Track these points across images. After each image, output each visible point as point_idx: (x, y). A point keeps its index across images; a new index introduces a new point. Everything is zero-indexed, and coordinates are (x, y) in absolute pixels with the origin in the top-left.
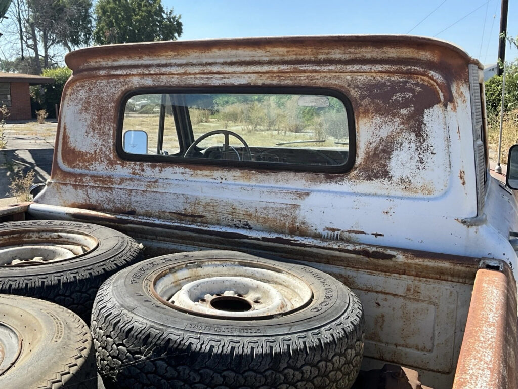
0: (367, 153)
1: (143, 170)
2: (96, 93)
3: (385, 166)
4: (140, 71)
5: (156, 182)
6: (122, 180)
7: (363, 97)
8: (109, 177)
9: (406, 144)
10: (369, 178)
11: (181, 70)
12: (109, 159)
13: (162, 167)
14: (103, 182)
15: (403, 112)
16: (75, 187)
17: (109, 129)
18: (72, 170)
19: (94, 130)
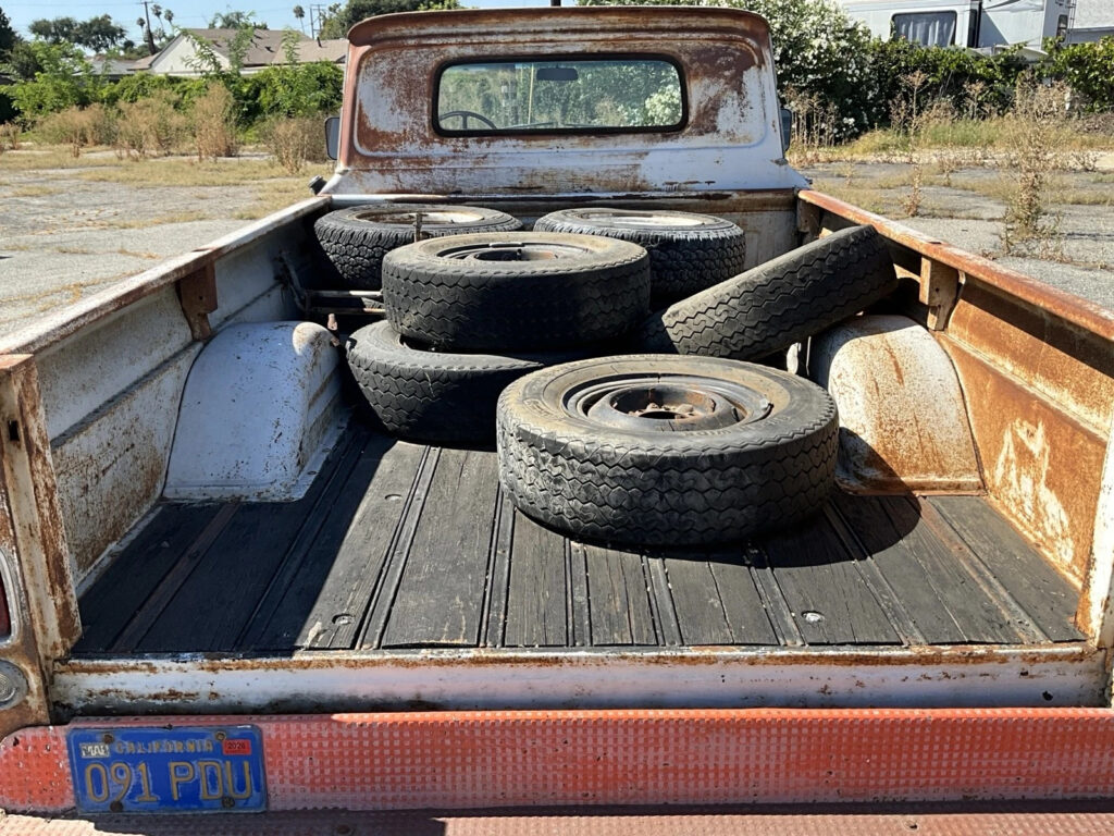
0: (698, 111)
1: (467, 147)
2: (402, 65)
3: (713, 121)
4: (460, 40)
5: (485, 157)
6: (443, 160)
7: (692, 61)
8: (427, 157)
9: (730, 102)
10: (701, 134)
11: (510, 38)
12: (424, 138)
13: (490, 141)
14: (419, 163)
15: (727, 73)
16: (382, 172)
17: (422, 105)
18: (375, 154)
19: (401, 107)
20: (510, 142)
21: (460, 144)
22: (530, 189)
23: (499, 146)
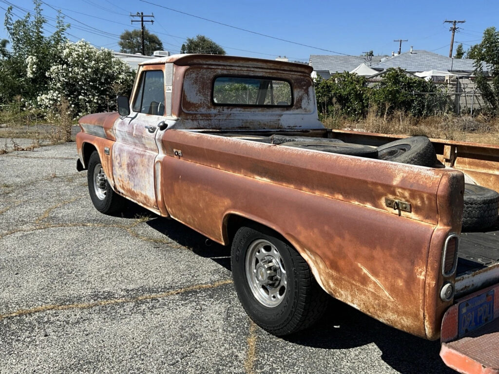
0: (296, 101)
1: (223, 110)
2: (201, 76)
3: (301, 104)
4: (222, 67)
5: (230, 115)
6: (216, 115)
7: (295, 83)
8: (209, 114)
9: (305, 98)
10: (297, 109)
11: (239, 69)
12: (208, 106)
13: (232, 108)
14: (207, 116)
15: (304, 88)
16: (192, 120)
17: (208, 92)
18: (189, 112)
19: (200, 93)
20: (239, 109)
21: (221, 109)
22: (245, 128)
23: (236, 111)
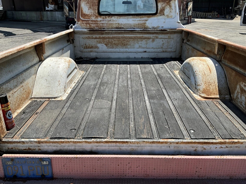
0: (160, 10)
1: (106, 18)
3: (164, 13)
5: (110, 20)
6: (101, 21)
8: (97, 20)
9: (167, 8)
10: (161, 16)
12: (96, 16)
13: (111, 17)
14: (95, 22)
15: (167, 1)
16: (86, 24)
17: (96, 8)
18: (85, 20)
19: (91, 8)
20: (116, 17)
21: (104, 17)
22: (120, 28)
23: (114, 18)
